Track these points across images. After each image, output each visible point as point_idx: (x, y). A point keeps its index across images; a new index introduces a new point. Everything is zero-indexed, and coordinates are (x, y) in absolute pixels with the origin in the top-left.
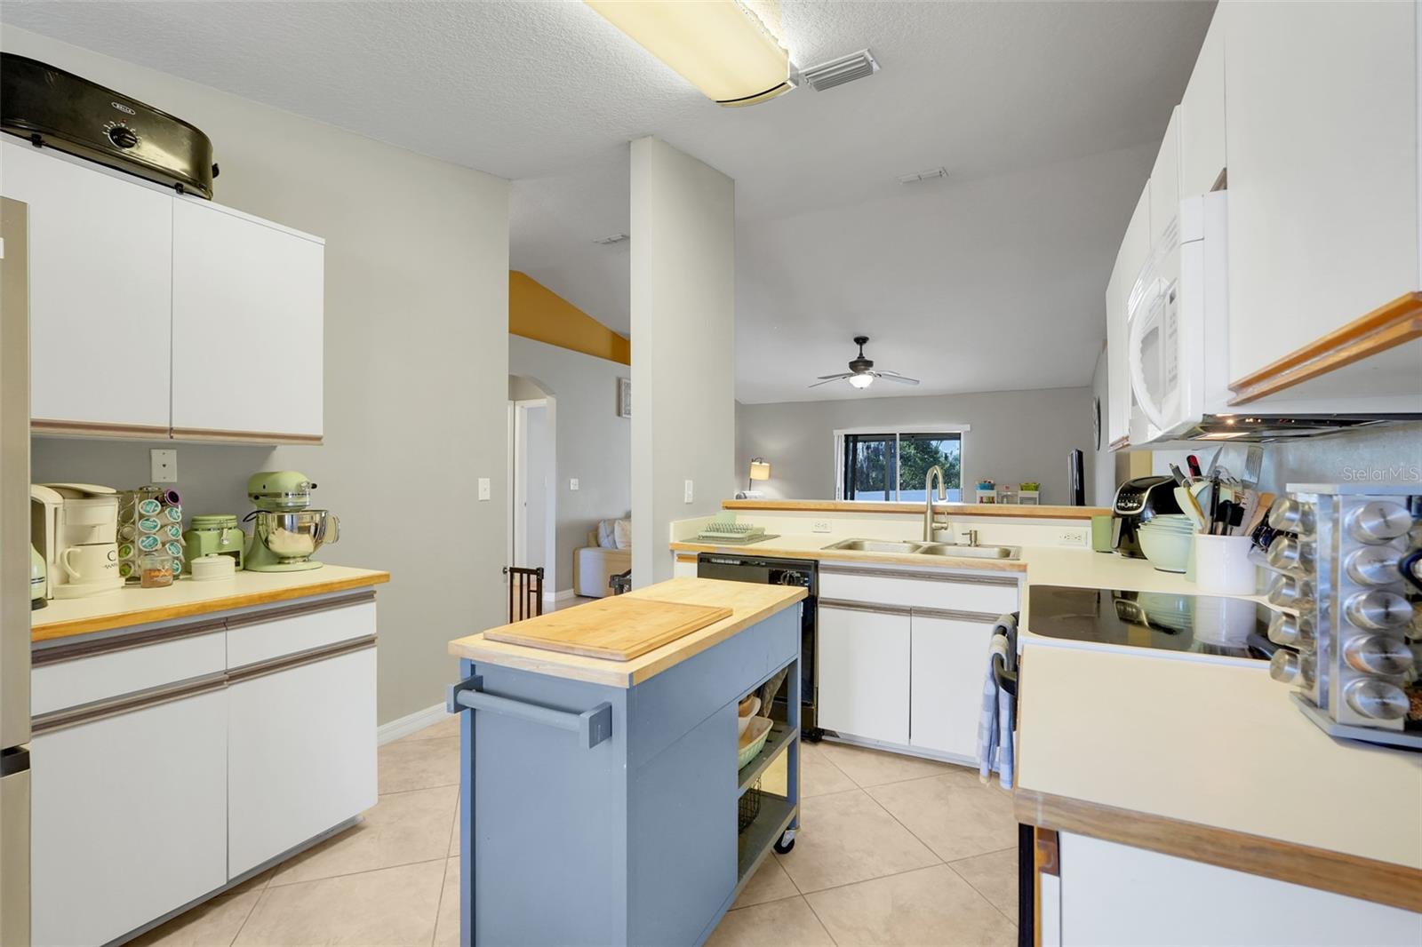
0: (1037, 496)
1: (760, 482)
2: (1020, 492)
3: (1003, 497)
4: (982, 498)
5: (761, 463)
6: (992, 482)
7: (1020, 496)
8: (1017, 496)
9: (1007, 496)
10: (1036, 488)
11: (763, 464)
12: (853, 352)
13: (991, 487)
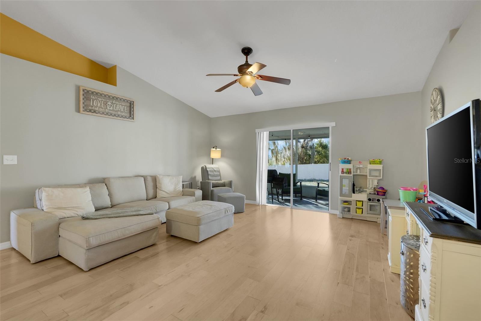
0: (381, 168)
1: (217, 160)
2: (369, 165)
3: (357, 169)
4: (343, 169)
5: (216, 149)
6: (350, 159)
7: (368, 168)
8: (366, 168)
9: (359, 168)
10: (380, 163)
11: (218, 149)
12: (242, 59)
13: (349, 162)
